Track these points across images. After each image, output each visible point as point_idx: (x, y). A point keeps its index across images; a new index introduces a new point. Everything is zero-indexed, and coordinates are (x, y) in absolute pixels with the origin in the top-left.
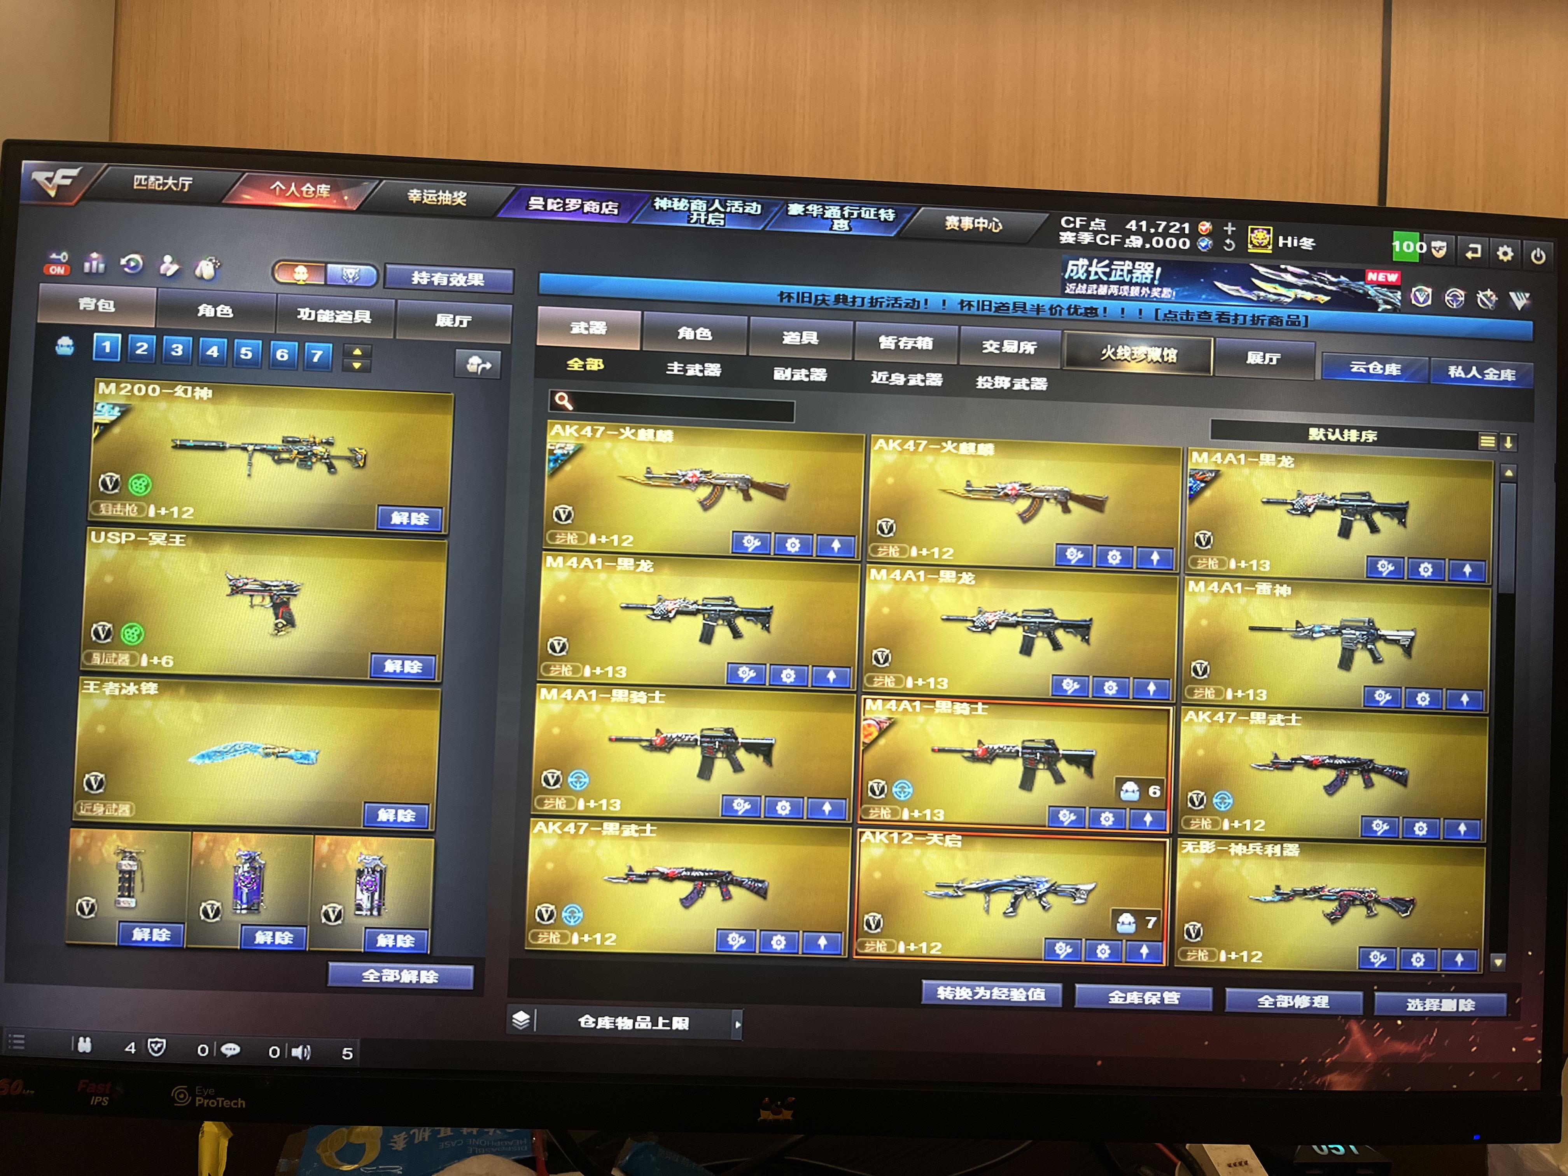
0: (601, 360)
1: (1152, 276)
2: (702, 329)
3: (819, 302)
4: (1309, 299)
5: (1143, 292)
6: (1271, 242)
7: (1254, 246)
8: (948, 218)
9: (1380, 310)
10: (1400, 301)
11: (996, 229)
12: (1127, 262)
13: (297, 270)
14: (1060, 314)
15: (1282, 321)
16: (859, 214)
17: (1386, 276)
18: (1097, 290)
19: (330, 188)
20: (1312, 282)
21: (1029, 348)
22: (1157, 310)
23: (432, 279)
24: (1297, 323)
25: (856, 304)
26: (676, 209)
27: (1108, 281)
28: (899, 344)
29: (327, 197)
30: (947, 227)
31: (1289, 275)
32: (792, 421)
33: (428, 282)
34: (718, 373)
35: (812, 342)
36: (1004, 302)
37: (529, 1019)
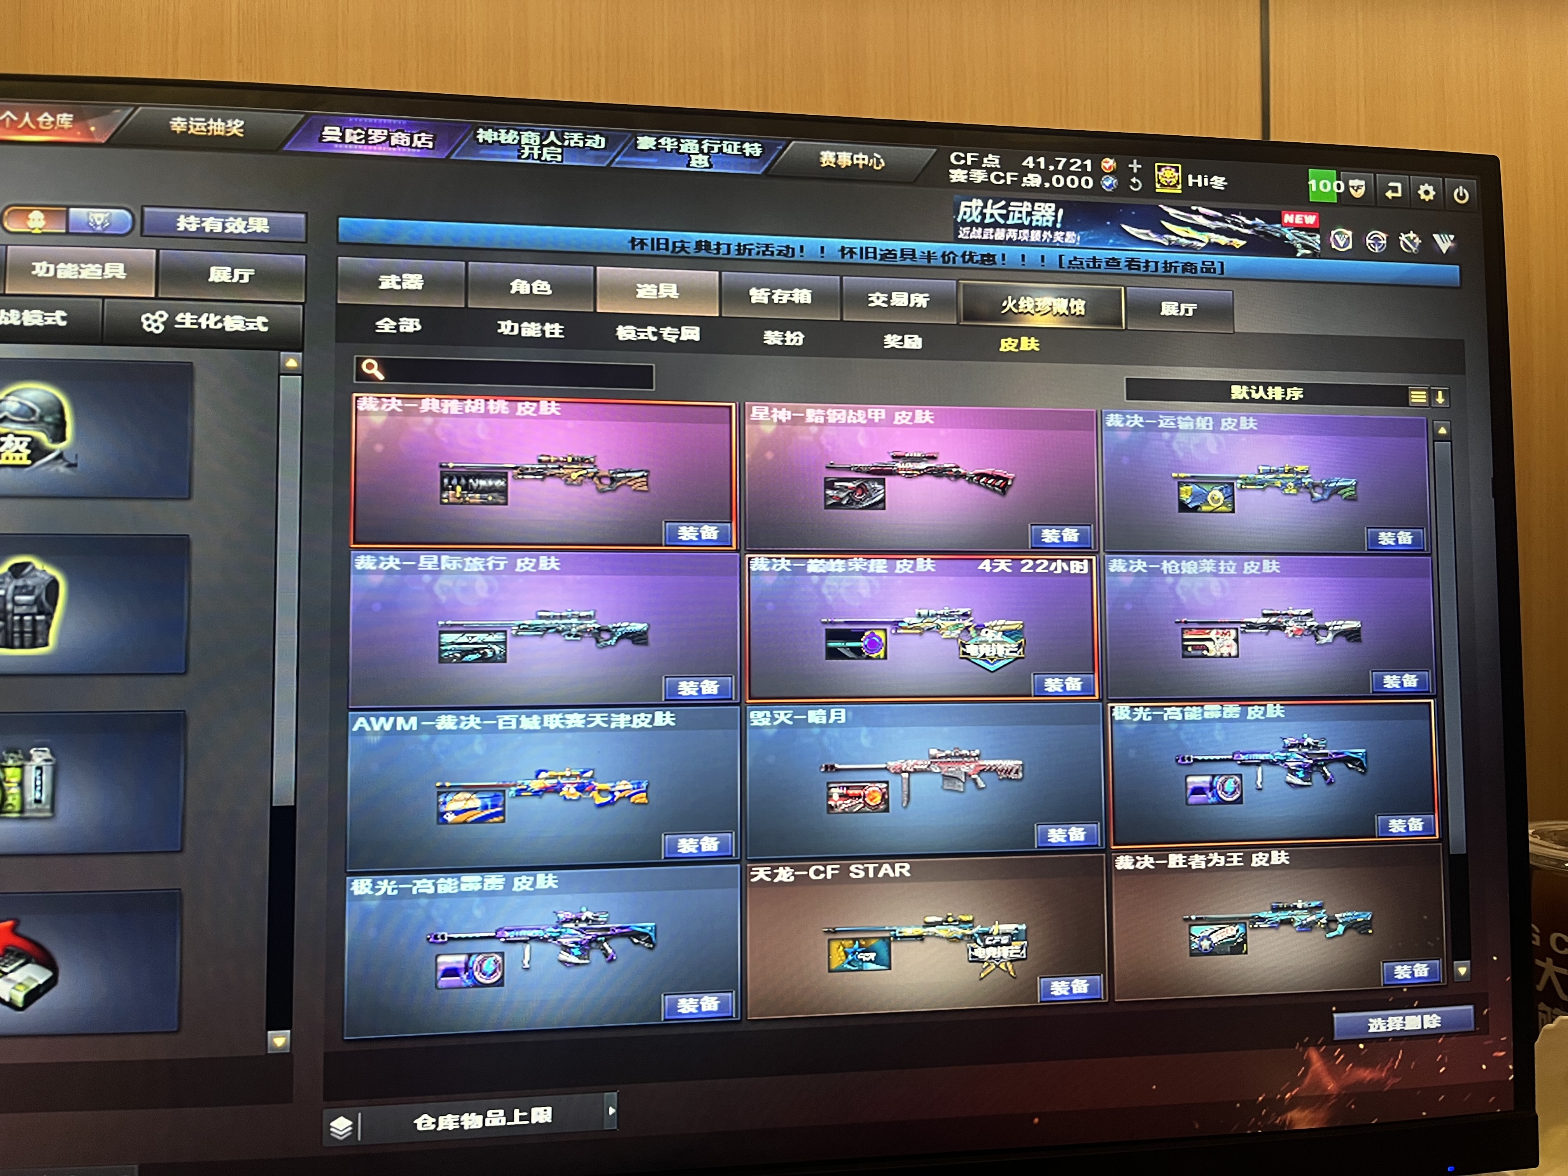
0: (418, 320)
1: (1053, 218)
2: (539, 281)
3: (677, 249)
4: (1223, 244)
5: (1045, 237)
6: (1180, 181)
7: (1162, 185)
8: (822, 153)
9: (1298, 255)
10: (1320, 245)
11: (878, 166)
12: (1026, 203)
13: (31, 216)
14: (954, 262)
15: (1196, 268)
16: (721, 149)
17: (1304, 218)
18: (993, 234)
19: (74, 117)
20: (1226, 225)
21: (921, 300)
22: (1061, 256)
23: (203, 225)
24: (1212, 270)
25: (721, 251)
26: (503, 142)
27: (1005, 223)
28: (773, 297)
29: (70, 129)
30: (822, 163)
31: (1201, 217)
32: (652, 388)
33: (198, 228)
34: (560, 334)
35: (672, 296)
36: (890, 249)
37: (351, 1126)
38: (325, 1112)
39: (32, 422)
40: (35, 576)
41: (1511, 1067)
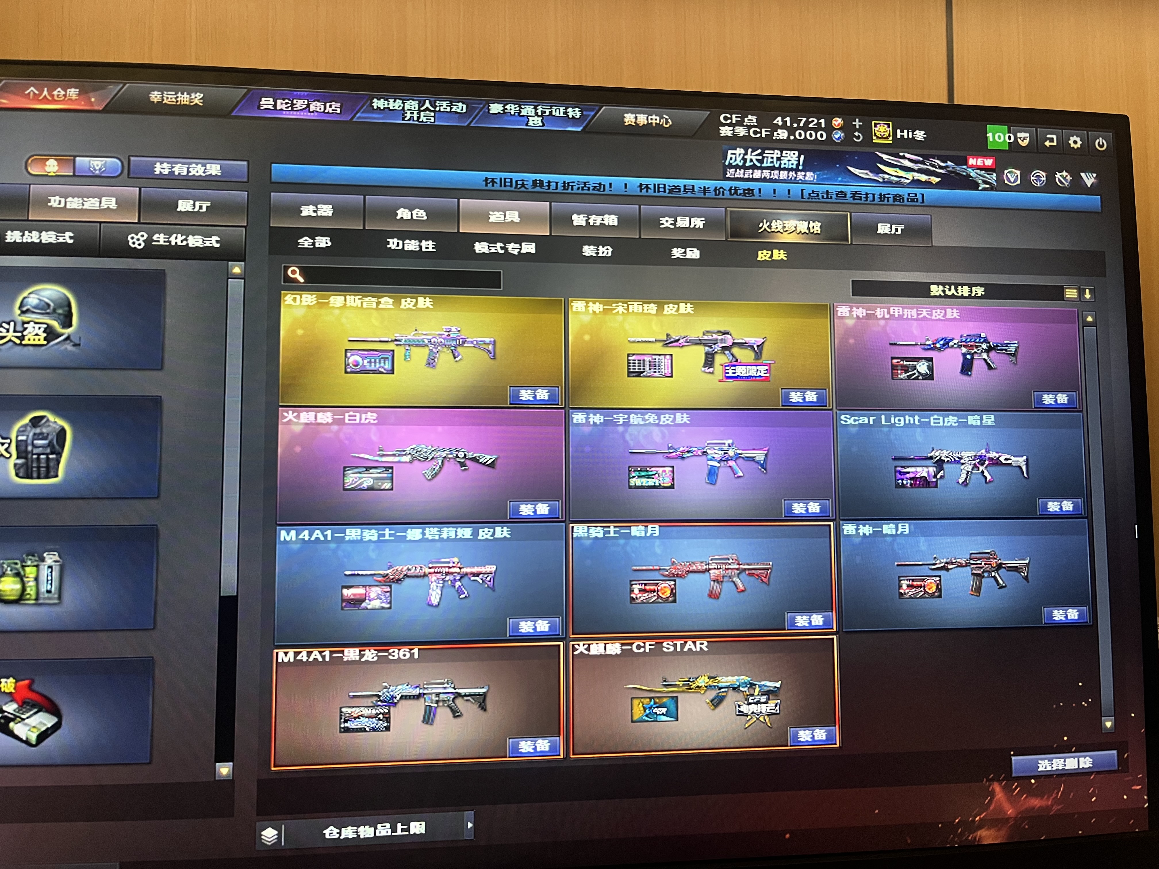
0: (329, 238)
1: (797, 162)
2: (417, 210)
3: (519, 186)
4: (924, 180)
5: (791, 176)
6: (891, 135)
7: (878, 137)
8: (626, 115)
9: (980, 188)
10: (996, 181)
11: (666, 124)
12: (776, 151)
13: (48, 163)
14: (723, 195)
15: (903, 198)
16: (551, 112)
17: (984, 161)
18: (752, 174)
19: (80, 92)
20: (926, 167)
21: (699, 223)
22: (802, 190)
23: (173, 170)
24: (915, 200)
25: (551, 188)
26: (391, 108)
27: (761, 166)
28: (589, 221)
29: (76, 99)
30: (625, 123)
31: (907, 161)
32: (500, 288)
33: (169, 172)
34: (433, 248)
35: (515, 220)
36: (676, 185)
37: (277, 835)
38: (258, 824)
39: (48, 313)
40: (49, 426)
41: (1146, 797)
